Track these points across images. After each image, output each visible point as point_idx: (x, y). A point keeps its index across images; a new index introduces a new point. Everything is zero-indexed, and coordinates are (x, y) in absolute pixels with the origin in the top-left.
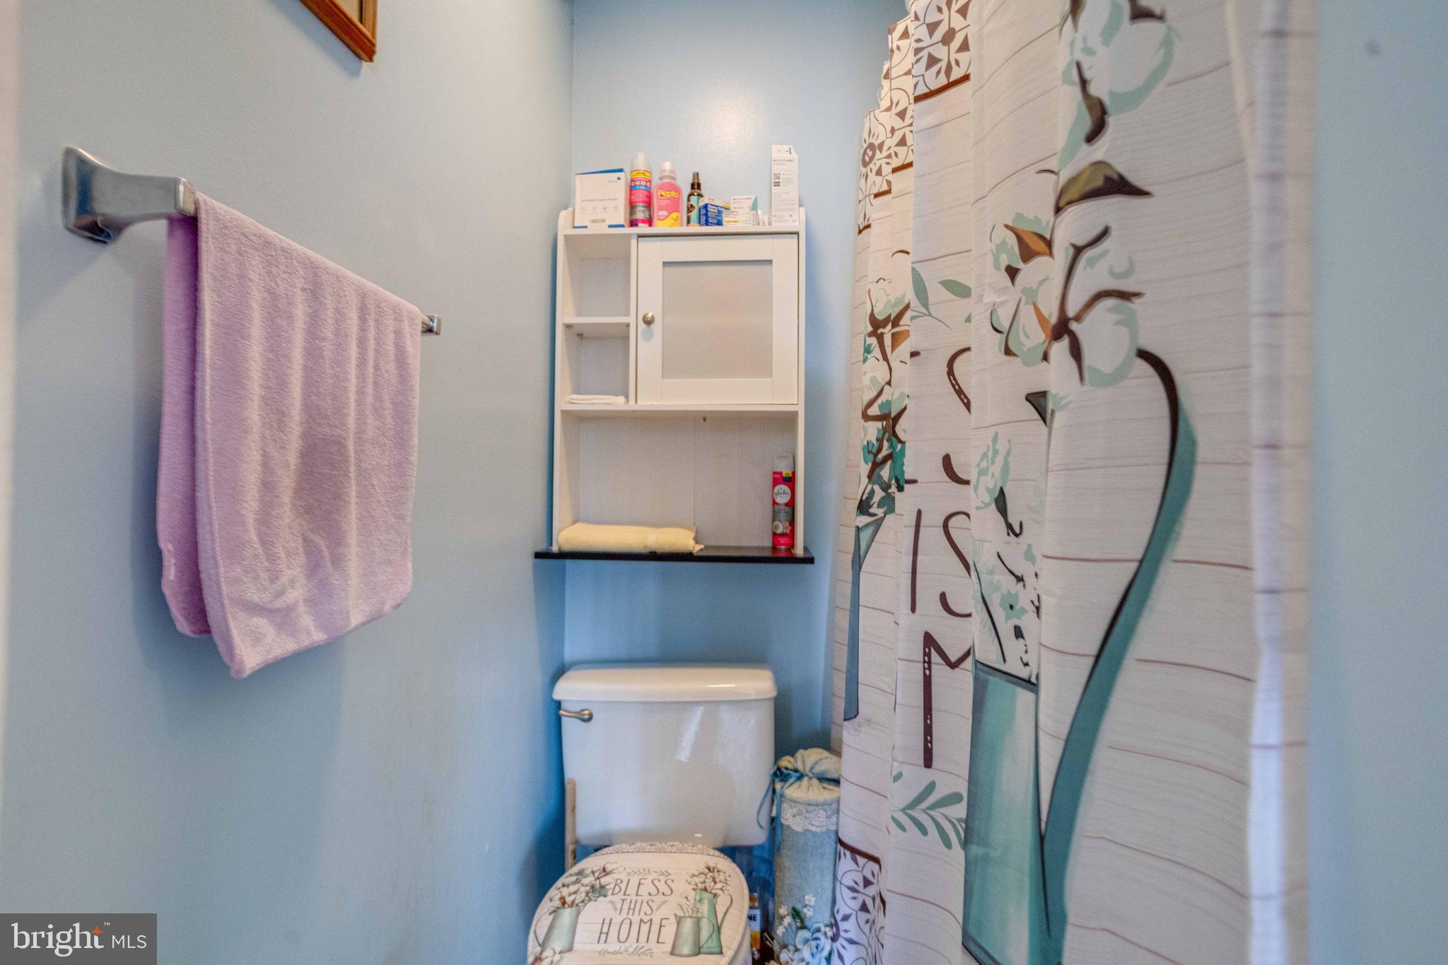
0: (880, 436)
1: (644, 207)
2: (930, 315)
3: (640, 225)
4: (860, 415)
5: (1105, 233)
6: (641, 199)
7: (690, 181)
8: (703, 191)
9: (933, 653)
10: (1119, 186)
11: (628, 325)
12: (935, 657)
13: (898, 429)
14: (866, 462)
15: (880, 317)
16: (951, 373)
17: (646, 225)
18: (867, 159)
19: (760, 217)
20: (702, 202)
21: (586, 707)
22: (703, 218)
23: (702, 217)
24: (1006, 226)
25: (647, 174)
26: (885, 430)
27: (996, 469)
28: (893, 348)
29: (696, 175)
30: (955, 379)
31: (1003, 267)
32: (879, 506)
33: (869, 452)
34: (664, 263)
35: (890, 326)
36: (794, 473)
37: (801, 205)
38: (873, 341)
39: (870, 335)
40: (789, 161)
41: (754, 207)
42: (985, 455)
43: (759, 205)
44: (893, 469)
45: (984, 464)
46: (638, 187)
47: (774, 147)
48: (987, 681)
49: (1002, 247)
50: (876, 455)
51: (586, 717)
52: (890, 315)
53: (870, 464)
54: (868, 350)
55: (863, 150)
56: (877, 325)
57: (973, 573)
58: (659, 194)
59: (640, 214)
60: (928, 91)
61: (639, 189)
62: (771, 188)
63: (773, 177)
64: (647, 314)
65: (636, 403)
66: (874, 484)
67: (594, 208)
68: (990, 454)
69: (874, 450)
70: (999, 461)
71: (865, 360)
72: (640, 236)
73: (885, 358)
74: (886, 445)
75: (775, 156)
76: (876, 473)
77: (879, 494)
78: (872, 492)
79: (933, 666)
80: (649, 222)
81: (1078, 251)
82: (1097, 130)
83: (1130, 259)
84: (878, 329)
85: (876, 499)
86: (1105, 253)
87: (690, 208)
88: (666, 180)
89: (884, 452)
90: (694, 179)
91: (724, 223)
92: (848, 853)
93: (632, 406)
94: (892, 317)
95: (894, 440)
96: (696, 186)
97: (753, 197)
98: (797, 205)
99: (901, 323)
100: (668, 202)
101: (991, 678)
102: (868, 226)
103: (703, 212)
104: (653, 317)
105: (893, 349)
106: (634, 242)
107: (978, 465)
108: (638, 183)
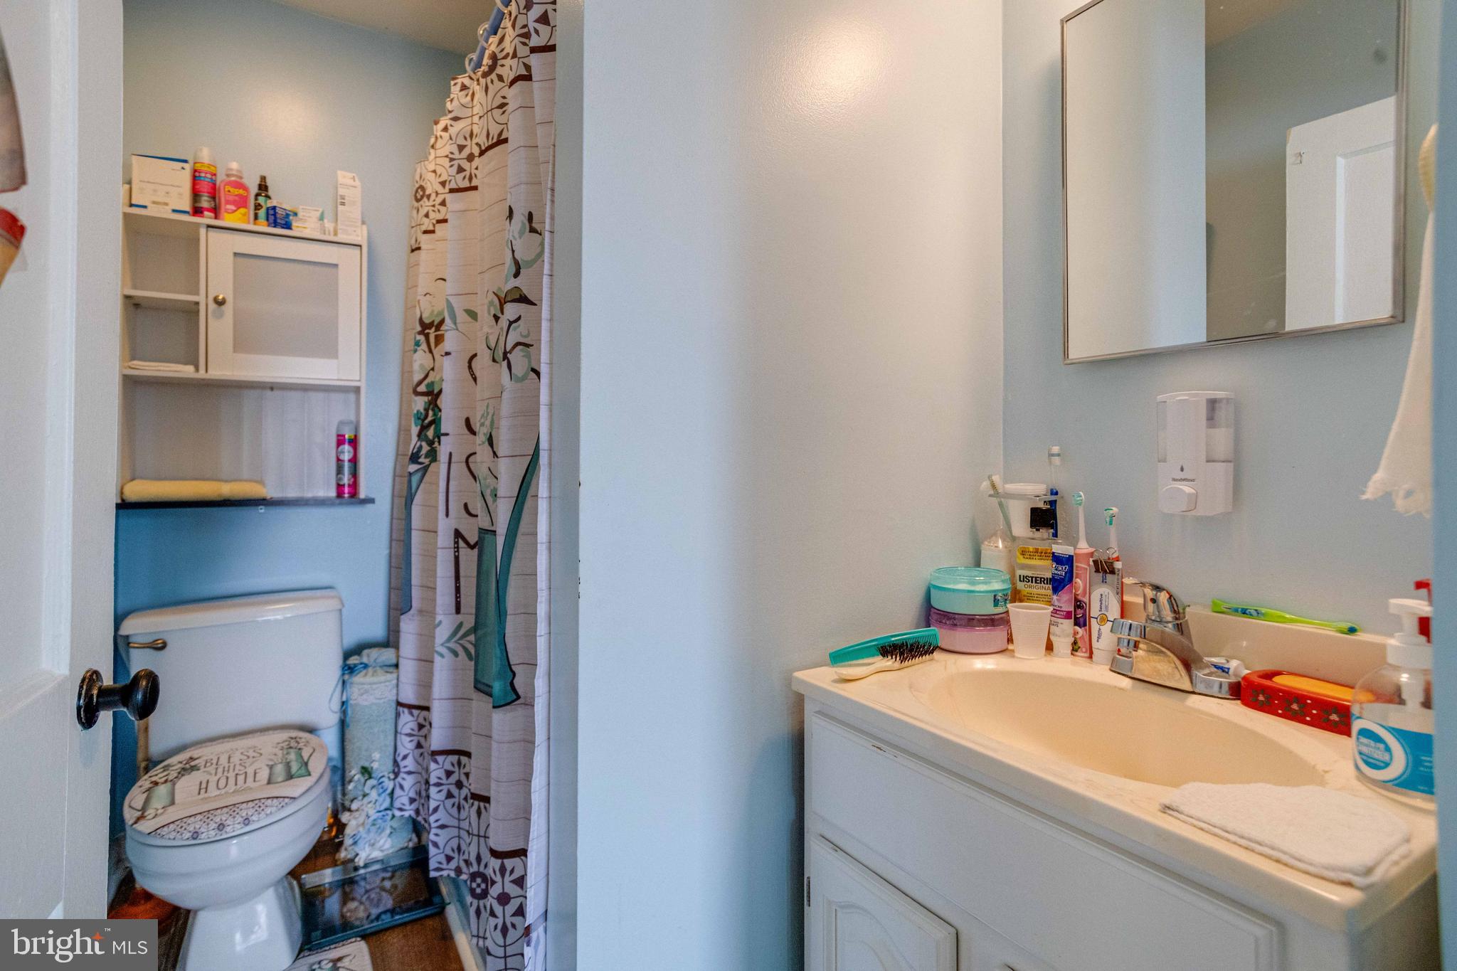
0: (427, 406)
1: (209, 197)
2: (457, 329)
3: (206, 213)
4: (411, 391)
5: (519, 318)
6: (205, 190)
7: (258, 182)
8: (270, 193)
9: (460, 540)
10: (523, 299)
11: (197, 303)
12: (461, 544)
13: (438, 402)
14: (416, 426)
15: (427, 321)
16: (470, 367)
17: (211, 215)
18: (419, 197)
19: (326, 225)
20: (270, 204)
21: (157, 638)
22: (272, 218)
23: (270, 216)
24: (494, 292)
25: (213, 168)
26: (430, 403)
27: (488, 423)
28: (436, 345)
29: (263, 178)
30: (472, 371)
31: (492, 315)
32: (426, 457)
33: (419, 418)
34: (236, 254)
35: (433, 329)
36: (356, 436)
37: (363, 223)
38: (421, 338)
39: (420, 333)
40: (352, 186)
41: (321, 218)
42: (483, 415)
43: (326, 215)
44: (435, 429)
45: (482, 421)
46: (202, 179)
47: (339, 173)
48: (484, 537)
49: (491, 303)
50: (423, 420)
51: (160, 645)
52: (433, 322)
53: (419, 427)
54: (417, 344)
55: (415, 189)
56: (425, 326)
57: (478, 482)
58: (226, 189)
59: (205, 202)
60: (457, 187)
61: (204, 181)
62: (337, 207)
63: (339, 197)
64: (218, 296)
65: (207, 371)
66: (421, 441)
67: (155, 191)
68: (485, 415)
69: (422, 417)
70: (490, 417)
71: (415, 351)
72: (209, 226)
73: (431, 351)
74: (431, 413)
75: (341, 180)
76: (423, 434)
77: (426, 448)
78: (421, 447)
79: (460, 550)
80: (216, 211)
81: (511, 323)
82: (516, 275)
83: (528, 330)
84: (425, 329)
85: (424, 452)
86: (519, 326)
87: (258, 207)
88: (233, 179)
89: (430, 419)
90: (261, 182)
91: (293, 228)
92: (406, 710)
93: (202, 374)
94: (435, 323)
95: (436, 409)
96: (263, 187)
97: (321, 210)
98: (360, 223)
99: (441, 329)
100: (237, 198)
101: (487, 536)
102: (419, 248)
103: (271, 212)
104: (224, 299)
105: (435, 348)
106: (203, 231)
107: (479, 421)
108: (203, 175)
